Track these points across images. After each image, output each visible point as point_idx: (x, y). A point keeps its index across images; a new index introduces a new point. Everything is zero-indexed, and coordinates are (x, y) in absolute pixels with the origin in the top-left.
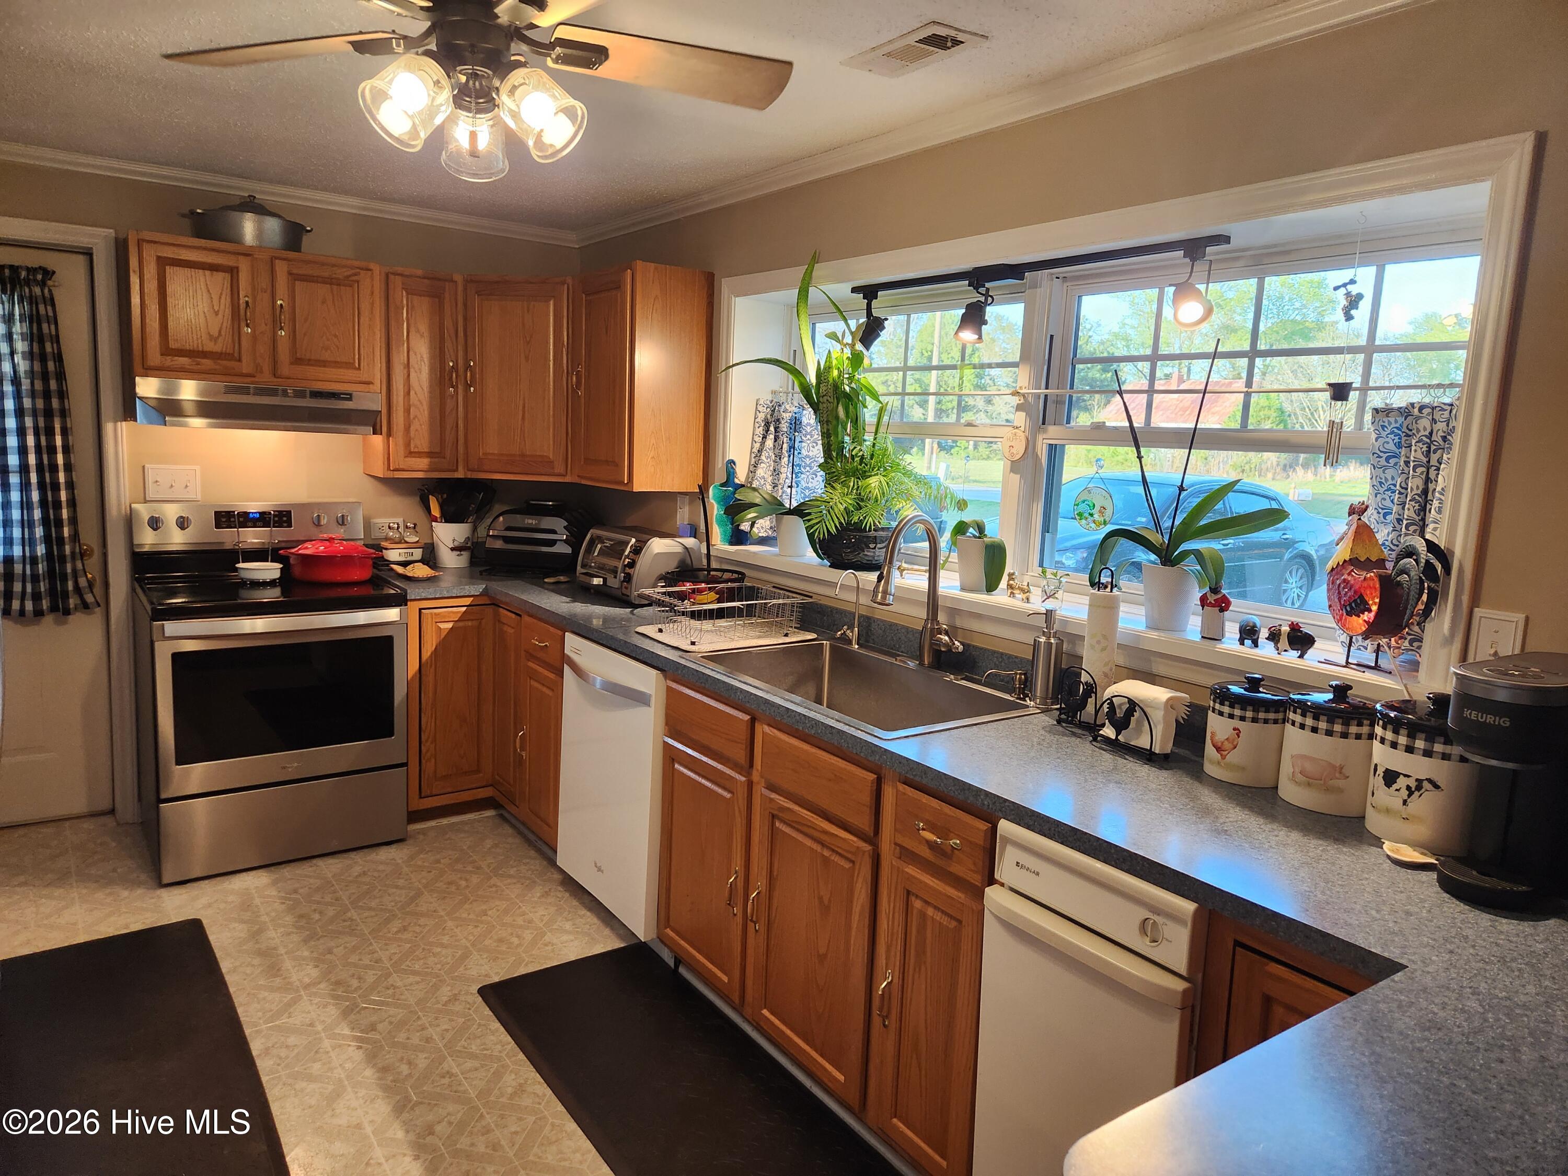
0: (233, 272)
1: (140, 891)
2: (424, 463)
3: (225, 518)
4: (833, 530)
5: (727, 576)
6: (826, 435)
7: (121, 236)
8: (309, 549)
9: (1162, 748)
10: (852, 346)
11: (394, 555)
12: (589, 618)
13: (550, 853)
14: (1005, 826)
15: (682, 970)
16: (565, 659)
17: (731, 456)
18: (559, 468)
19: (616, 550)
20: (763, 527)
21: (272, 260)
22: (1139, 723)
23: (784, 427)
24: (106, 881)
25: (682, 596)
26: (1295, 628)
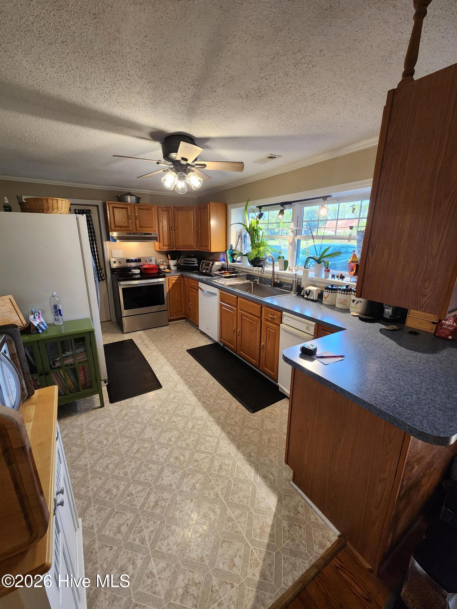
0: (127, 208)
1: (120, 334)
2: (167, 247)
3: (128, 261)
4: (253, 259)
5: (231, 269)
6: (251, 239)
7: (104, 202)
8: (145, 267)
9: (315, 298)
10: (257, 219)
11: (162, 267)
12: (203, 279)
13: (197, 327)
14: (284, 313)
15: (225, 347)
16: (199, 287)
17: (232, 243)
18: (195, 248)
19: (208, 265)
20: (239, 259)
21: (134, 205)
22: (311, 294)
23: (243, 237)
24: (113, 332)
25: (222, 273)
26: (341, 275)
